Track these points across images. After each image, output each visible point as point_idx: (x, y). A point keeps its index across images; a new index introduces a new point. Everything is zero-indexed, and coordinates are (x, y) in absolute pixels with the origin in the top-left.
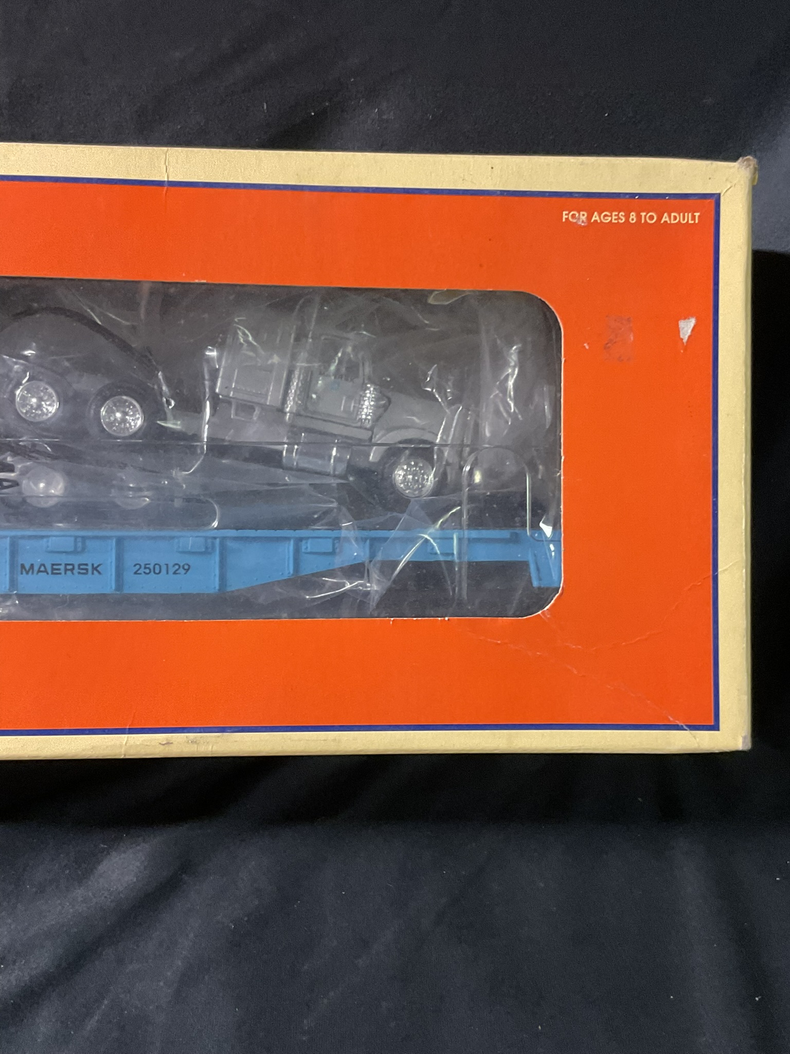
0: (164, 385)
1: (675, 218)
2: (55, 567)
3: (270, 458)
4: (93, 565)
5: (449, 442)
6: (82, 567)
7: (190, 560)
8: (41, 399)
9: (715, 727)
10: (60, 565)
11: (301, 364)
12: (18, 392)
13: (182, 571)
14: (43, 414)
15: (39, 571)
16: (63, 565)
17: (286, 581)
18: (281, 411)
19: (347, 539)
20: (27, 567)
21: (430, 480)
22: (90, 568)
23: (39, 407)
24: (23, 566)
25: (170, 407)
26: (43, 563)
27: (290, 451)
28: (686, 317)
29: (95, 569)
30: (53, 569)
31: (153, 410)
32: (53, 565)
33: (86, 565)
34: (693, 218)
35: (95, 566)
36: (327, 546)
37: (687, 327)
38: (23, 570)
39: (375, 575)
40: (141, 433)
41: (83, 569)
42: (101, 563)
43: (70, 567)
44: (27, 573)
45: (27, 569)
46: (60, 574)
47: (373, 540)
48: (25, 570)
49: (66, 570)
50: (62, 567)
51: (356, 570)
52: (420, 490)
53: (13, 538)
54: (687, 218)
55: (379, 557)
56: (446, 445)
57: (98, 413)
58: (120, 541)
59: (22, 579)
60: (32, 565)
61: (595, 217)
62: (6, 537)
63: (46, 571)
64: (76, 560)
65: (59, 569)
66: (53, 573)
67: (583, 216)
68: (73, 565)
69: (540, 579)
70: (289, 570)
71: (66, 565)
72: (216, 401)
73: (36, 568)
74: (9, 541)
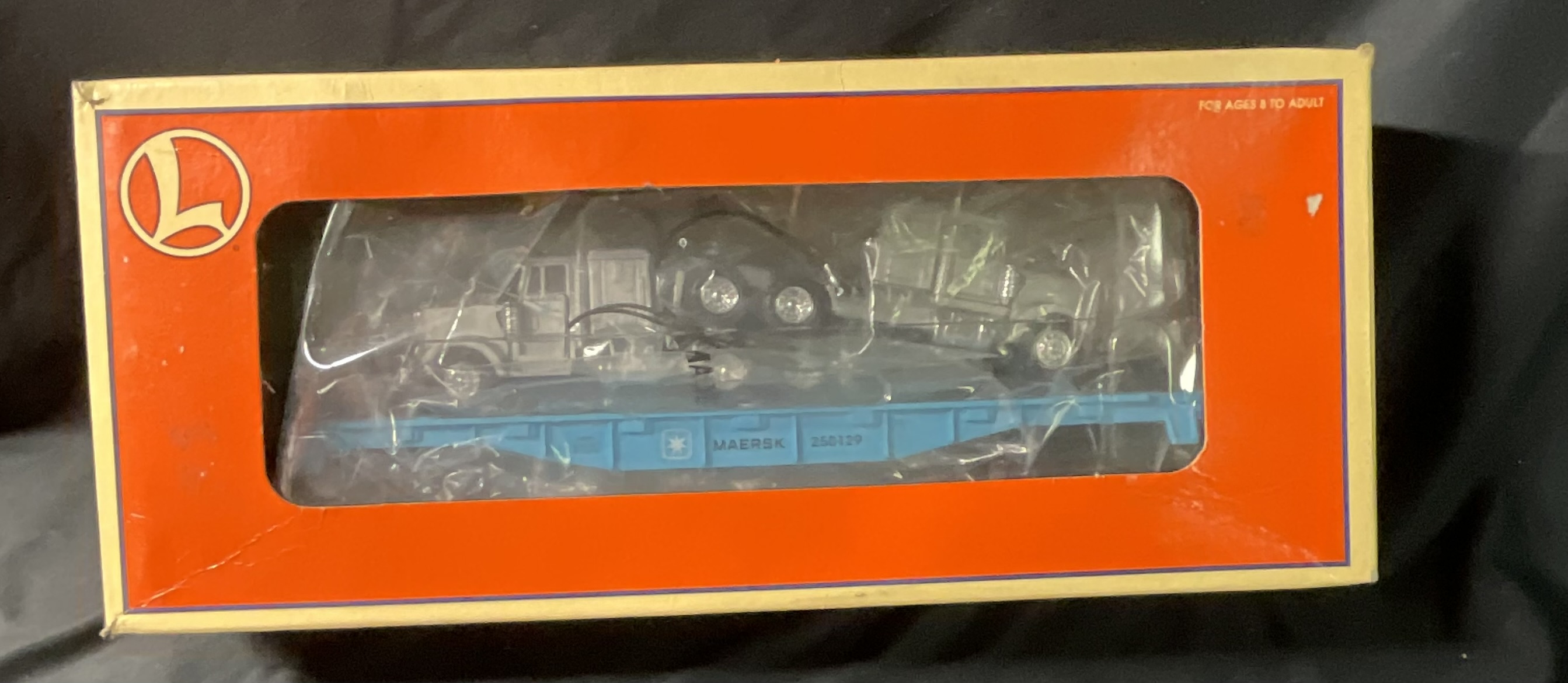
0: (831, 274)
1: (1301, 103)
2: (743, 443)
3: (925, 337)
4: (776, 439)
5: (1087, 316)
6: (766, 442)
7: (861, 431)
8: (720, 293)
9: (1346, 563)
10: (748, 440)
11: (948, 250)
12: (702, 288)
13: (854, 442)
14: (722, 305)
15: (730, 447)
16: (751, 441)
17: (950, 446)
18: (931, 292)
19: (1002, 408)
20: (720, 444)
21: (1069, 350)
23: (719, 299)
24: (716, 443)
25: (838, 295)
26: (732, 440)
27: (940, 330)
28: (1314, 193)
29: (778, 443)
30: (741, 444)
31: (821, 298)
32: (742, 441)
33: (771, 440)
34: (1318, 102)
35: (779, 440)
36: (984, 415)
37: (1314, 203)
38: (717, 447)
39: (1030, 439)
40: (810, 320)
41: (768, 444)
42: (784, 438)
43: (756, 442)
46: (749, 449)
47: (1025, 407)
49: (753, 445)
50: (750, 443)
51: (1012, 436)
52: (1059, 361)
53: (706, 418)
54: (1312, 103)
55: (1033, 423)
56: (1084, 319)
57: (772, 304)
58: (798, 416)
59: (717, 454)
60: (724, 442)
61: (1229, 105)
62: (700, 417)
63: (736, 447)
64: (761, 436)
65: (747, 445)
66: (742, 448)
67: (1218, 105)
68: (759, 440)
69: (1177, 435)
70: (950, 438)
71: (754, 440)
72: (880, 288)
73: (727, 445)
74: (702, 421)
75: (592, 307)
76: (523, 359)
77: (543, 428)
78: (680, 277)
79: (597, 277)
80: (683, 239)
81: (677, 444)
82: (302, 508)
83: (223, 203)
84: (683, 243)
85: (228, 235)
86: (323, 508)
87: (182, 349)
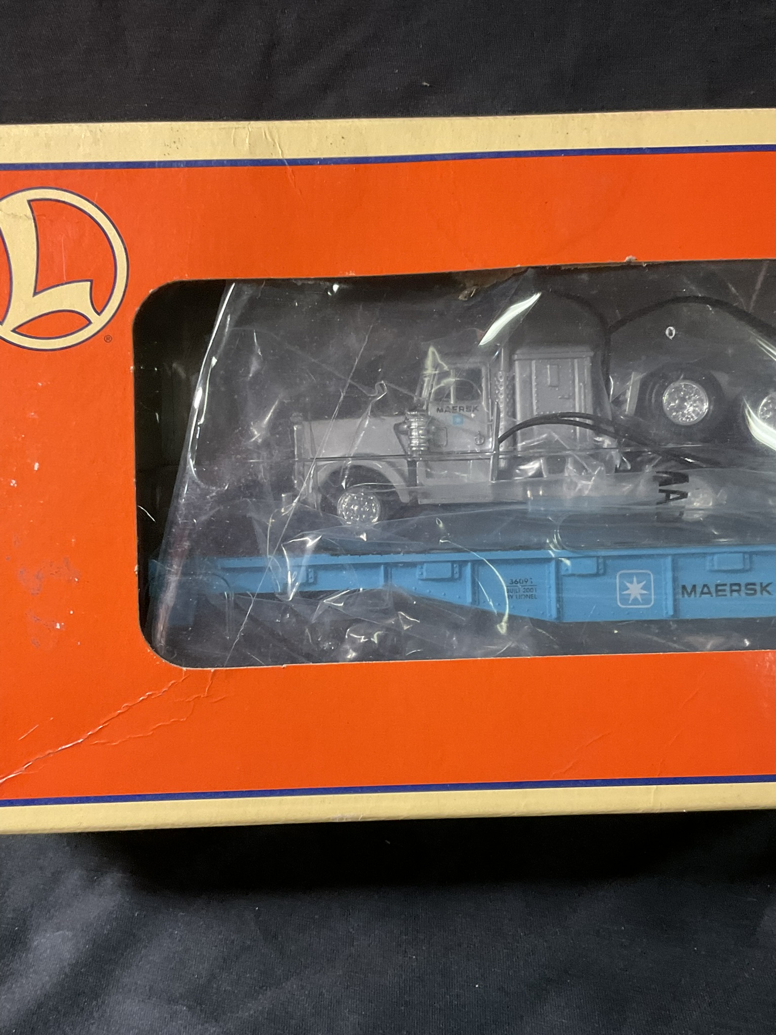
2: (720, 588)
4: (761, 584)
6: (749, 587)
10: (725, 585)
12: (665, 396)
15: (702, 593)
16: (728, 585)
22: (758, 588)
24: (684, 587)
26: (705, 583)
29: (764, 588)
30: (717, 591)
32: (717, 585)
33: (754, 584)
35: (764, 585)
38: (685, 592)
42: (770, 582)
43: (736, 588)
44: (689, 594)
45: (689, 591)
46: (726, 595)
48: (687, 592)
49: (732, 591)
50: (727, 588)
53: (674, 557)
59: (686, 602)
60: (694, 587)
62: (666, 555)
63: (709, 593)
64: (743, 579)
65: (724, 590)
68: (739, 585)
71: (732, 585)
73: (699, 590)
74: (669, 559)
75: (519, 419)
76: (430, 482)
77: (468, 569)
78: (635, 378)
79: (527, 382)
80: (672, 328)
81: (635, 589)
82: (184, 669)
83: (91, 281)
84: (671, 334)
85: (98, 322)
86: (213, 670)
87: (36, 466)
